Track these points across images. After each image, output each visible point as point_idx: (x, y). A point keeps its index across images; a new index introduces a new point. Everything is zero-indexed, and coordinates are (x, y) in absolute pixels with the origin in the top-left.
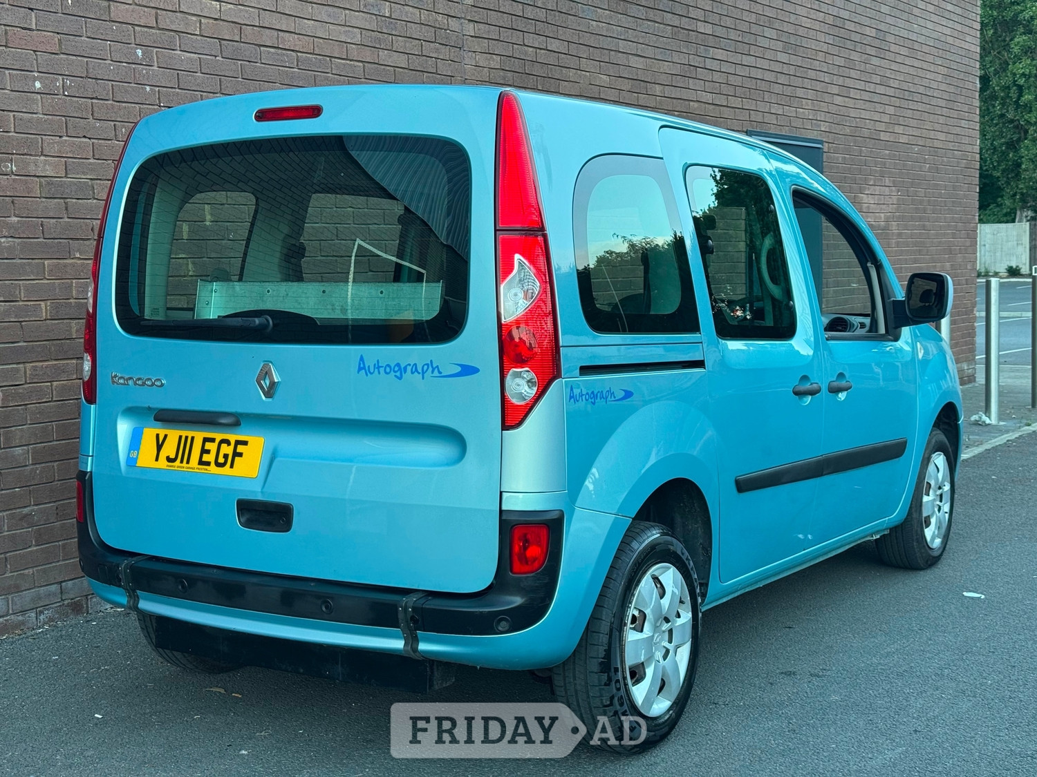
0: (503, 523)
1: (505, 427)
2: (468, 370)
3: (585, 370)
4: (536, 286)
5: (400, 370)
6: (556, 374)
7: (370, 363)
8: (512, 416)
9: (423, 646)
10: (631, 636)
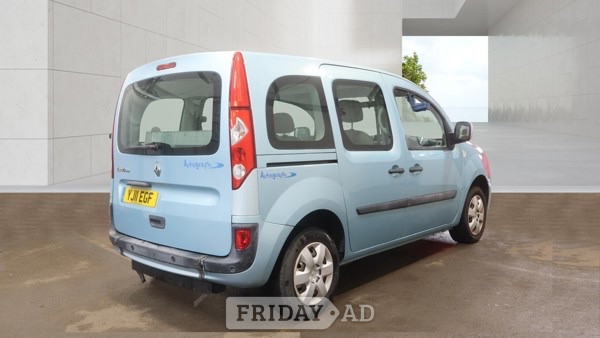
0: (233, 228)
1: (234, 188)
2: (221, 165)
3: (269, 165)
4: (246, 130)
5: (197, 165)
6: (255, 166)
7: (188, 162)
8: (236, 184)
9: (206, 277)
10: (298, 273)
